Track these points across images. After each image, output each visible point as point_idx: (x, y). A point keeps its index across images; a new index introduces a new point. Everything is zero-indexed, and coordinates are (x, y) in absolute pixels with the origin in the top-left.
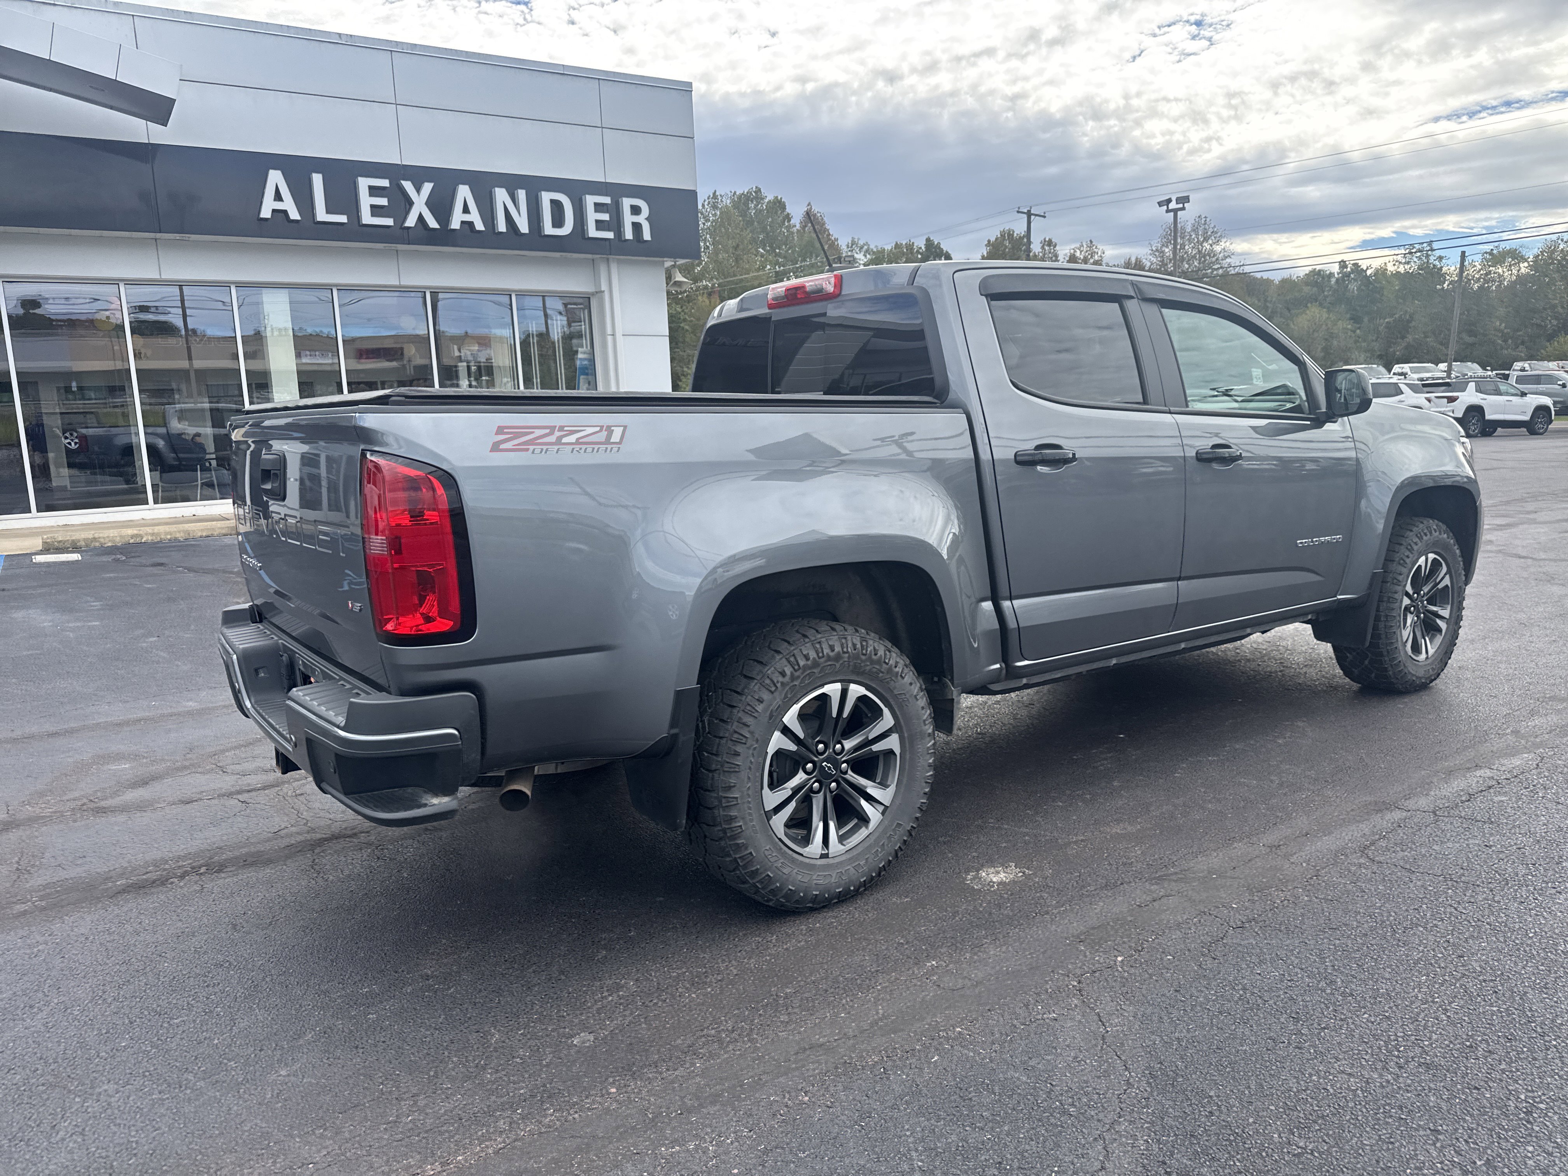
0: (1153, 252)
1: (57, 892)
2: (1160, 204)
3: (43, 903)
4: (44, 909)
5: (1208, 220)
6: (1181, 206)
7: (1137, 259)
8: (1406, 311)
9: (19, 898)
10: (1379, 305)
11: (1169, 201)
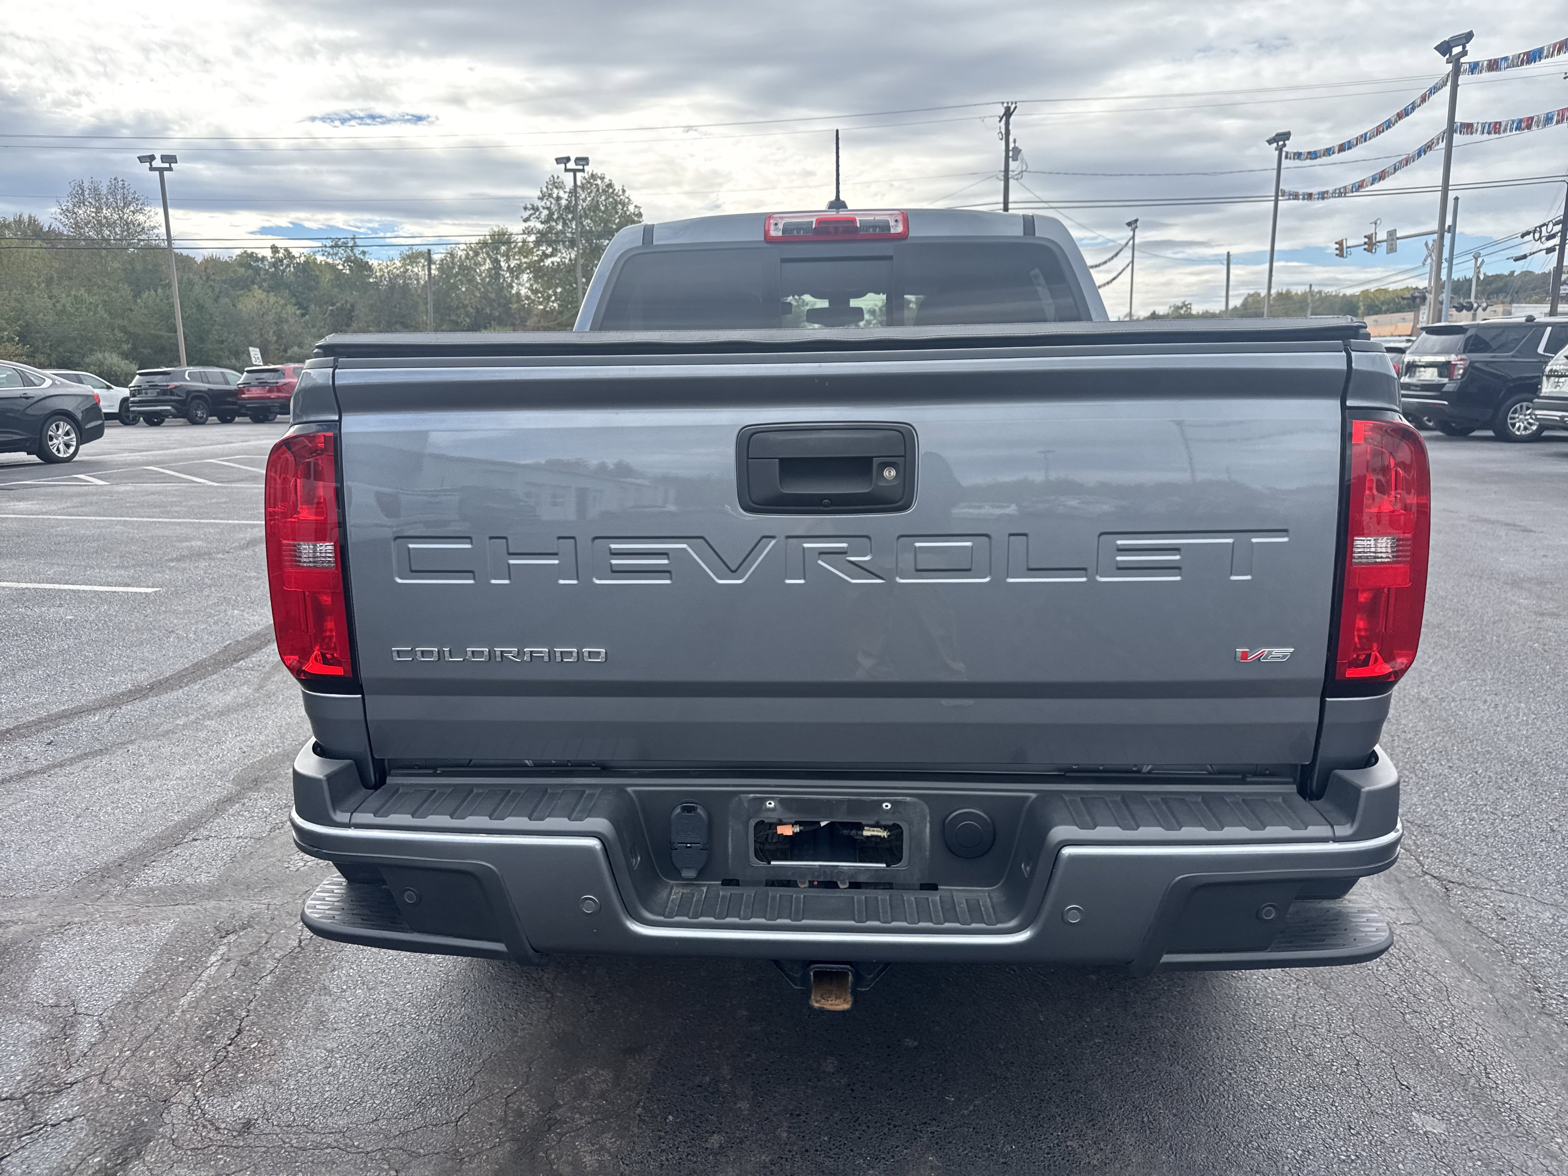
0: (64, 212)
2: (142, 159)
5: (126, 184)
6: (167, 165)
7: (30, 217)
8: (346, 301)
10: (316, 293)
11: (152, 158)
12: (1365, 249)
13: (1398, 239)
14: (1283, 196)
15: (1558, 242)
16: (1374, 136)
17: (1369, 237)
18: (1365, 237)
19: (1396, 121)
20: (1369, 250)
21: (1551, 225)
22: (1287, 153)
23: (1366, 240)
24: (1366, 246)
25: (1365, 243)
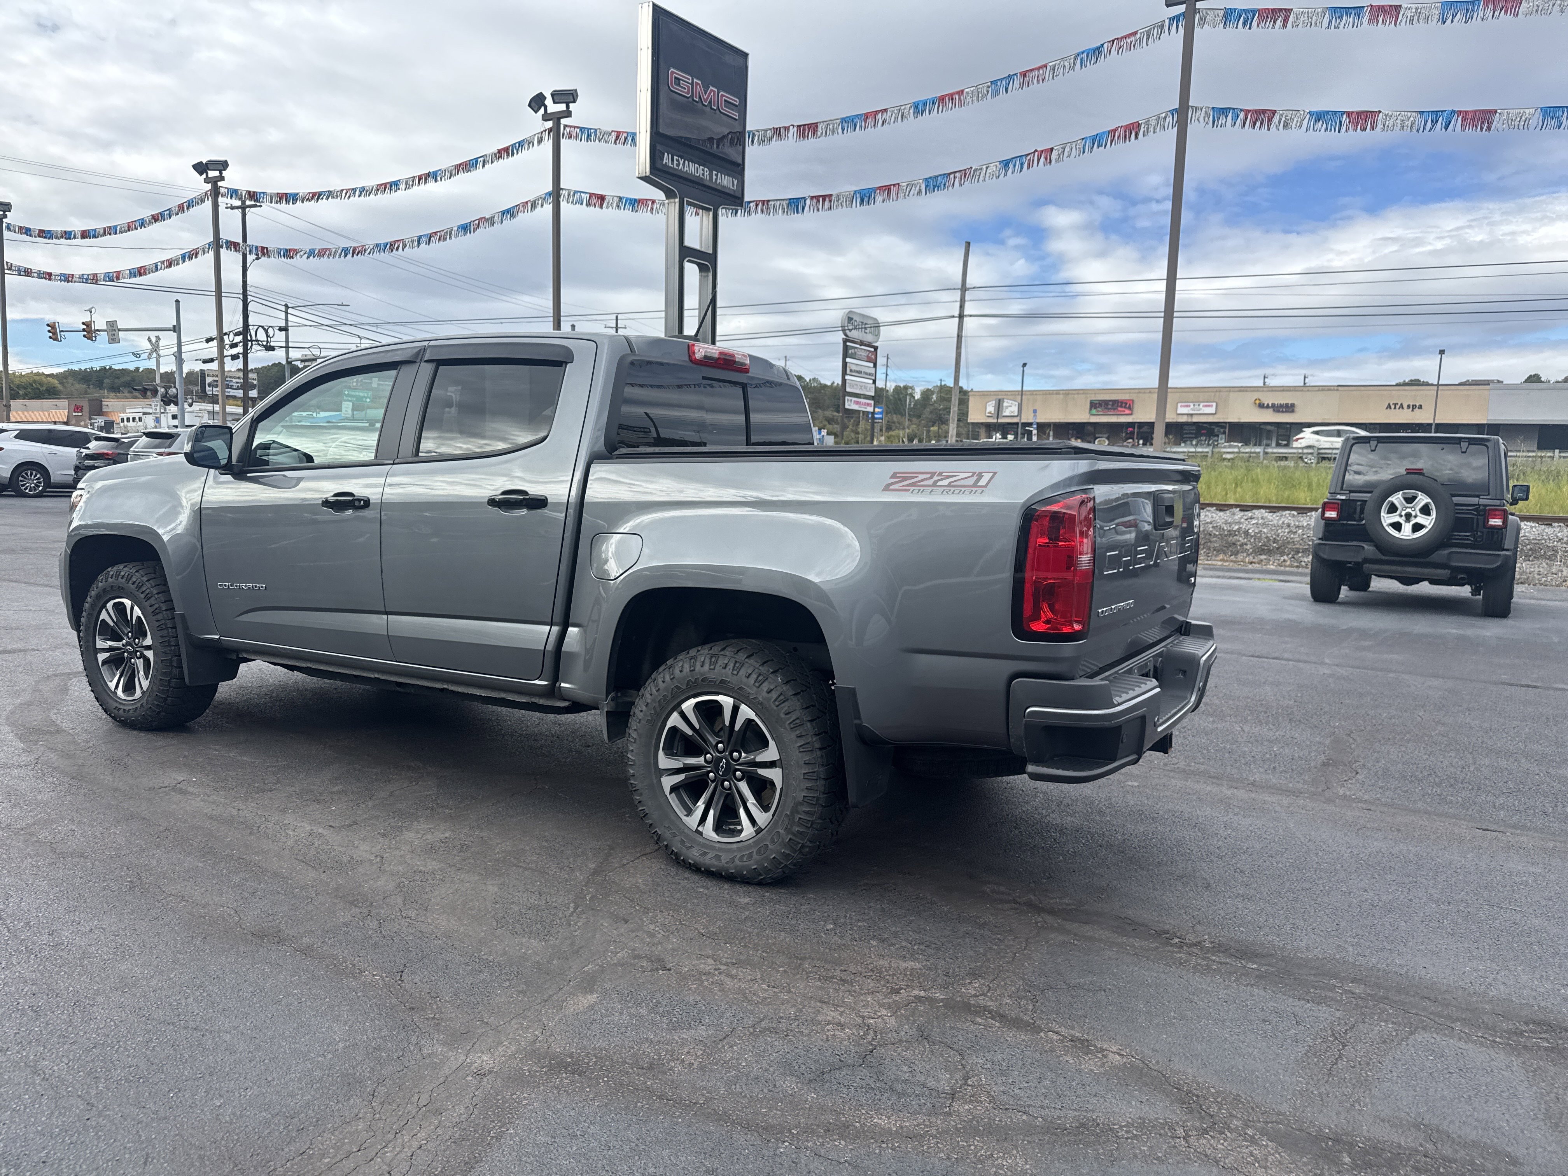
1: (1313, 987)
3: (1333, 981)
4: (1336, 976)
9: (1354, 1002)
12: (84, 336)
13: (119, 330)
14: (10, 269)
15: (241, 351)
16: (125, 231)
17: (88, 325)
18: (83, 323)
19: (150, 223)
20: (90, 338)
21: (231, 335)
22: (9, 225)
23: (85, 327)
24: (85, 333)
25: (84, 330)
